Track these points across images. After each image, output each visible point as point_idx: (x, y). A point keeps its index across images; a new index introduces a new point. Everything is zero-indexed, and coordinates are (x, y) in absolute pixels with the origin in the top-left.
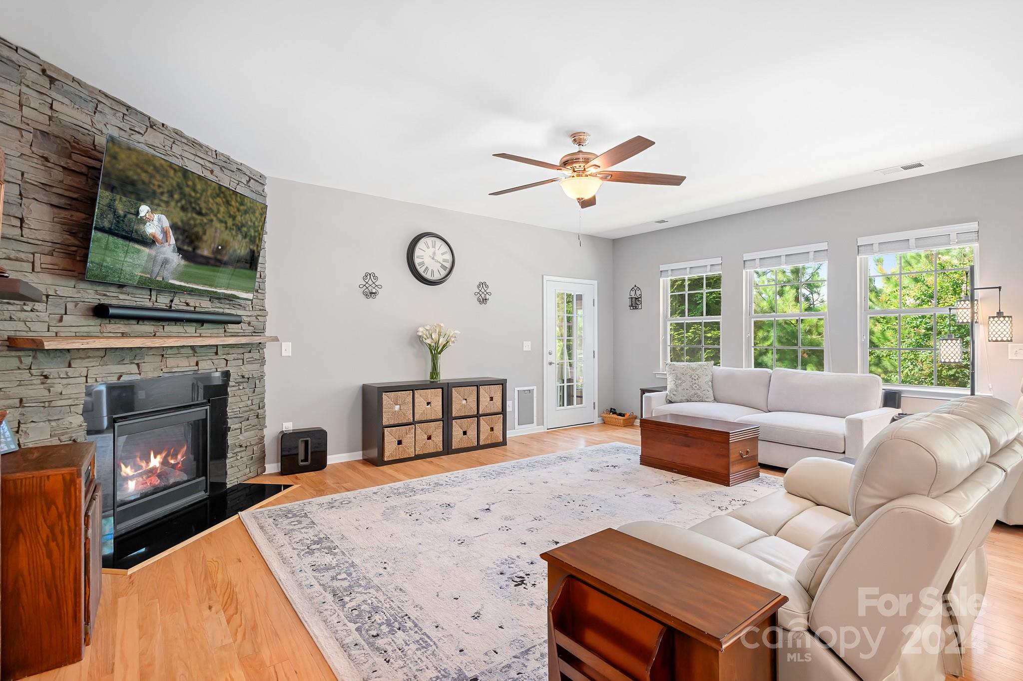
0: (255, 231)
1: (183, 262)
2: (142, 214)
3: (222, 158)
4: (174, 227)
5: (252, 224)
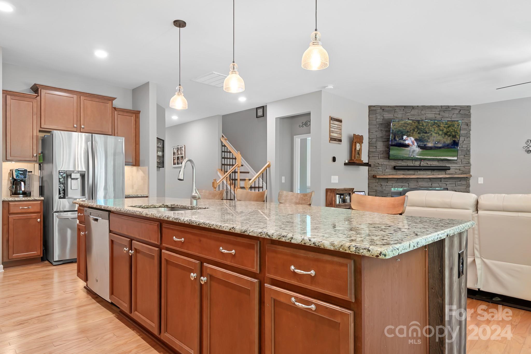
0: (455, 133)
1: (421, 150)
2: (404, 139)
3: (444, 107)
4: (416, 140)
5: (453, 130)
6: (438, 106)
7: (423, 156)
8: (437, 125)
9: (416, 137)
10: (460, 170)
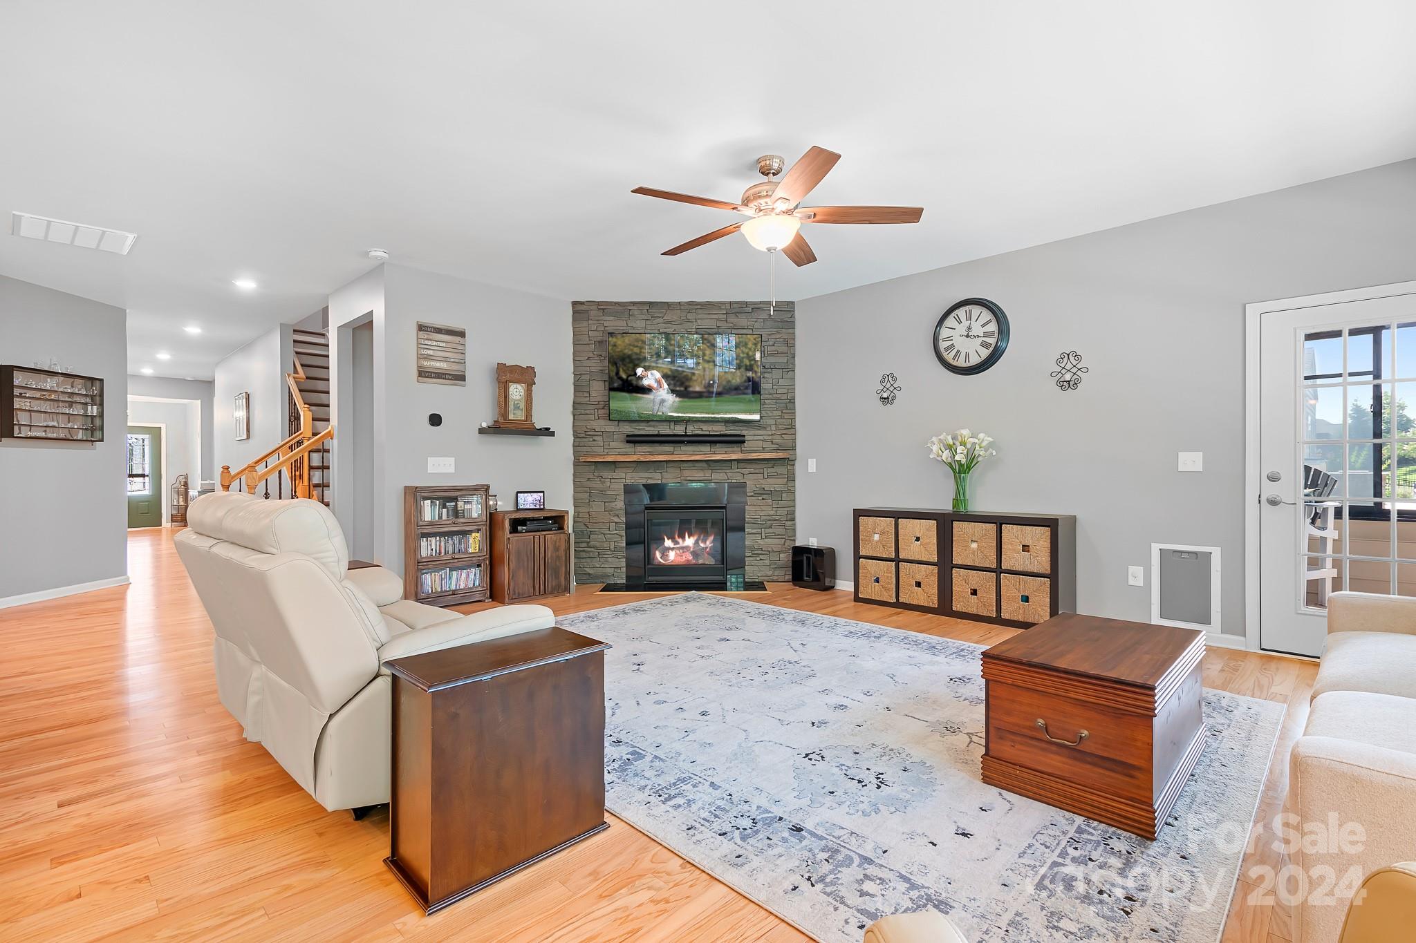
0: (750, 361)
1: (678, 399)
2: (639, 374)
3: (735, 306)
4: (665, 376)
5: (745, 355)
6: (724, 303)
7: (684, 413)
8: (708, 344)
9: (665, 371)
10: (772, 444)
